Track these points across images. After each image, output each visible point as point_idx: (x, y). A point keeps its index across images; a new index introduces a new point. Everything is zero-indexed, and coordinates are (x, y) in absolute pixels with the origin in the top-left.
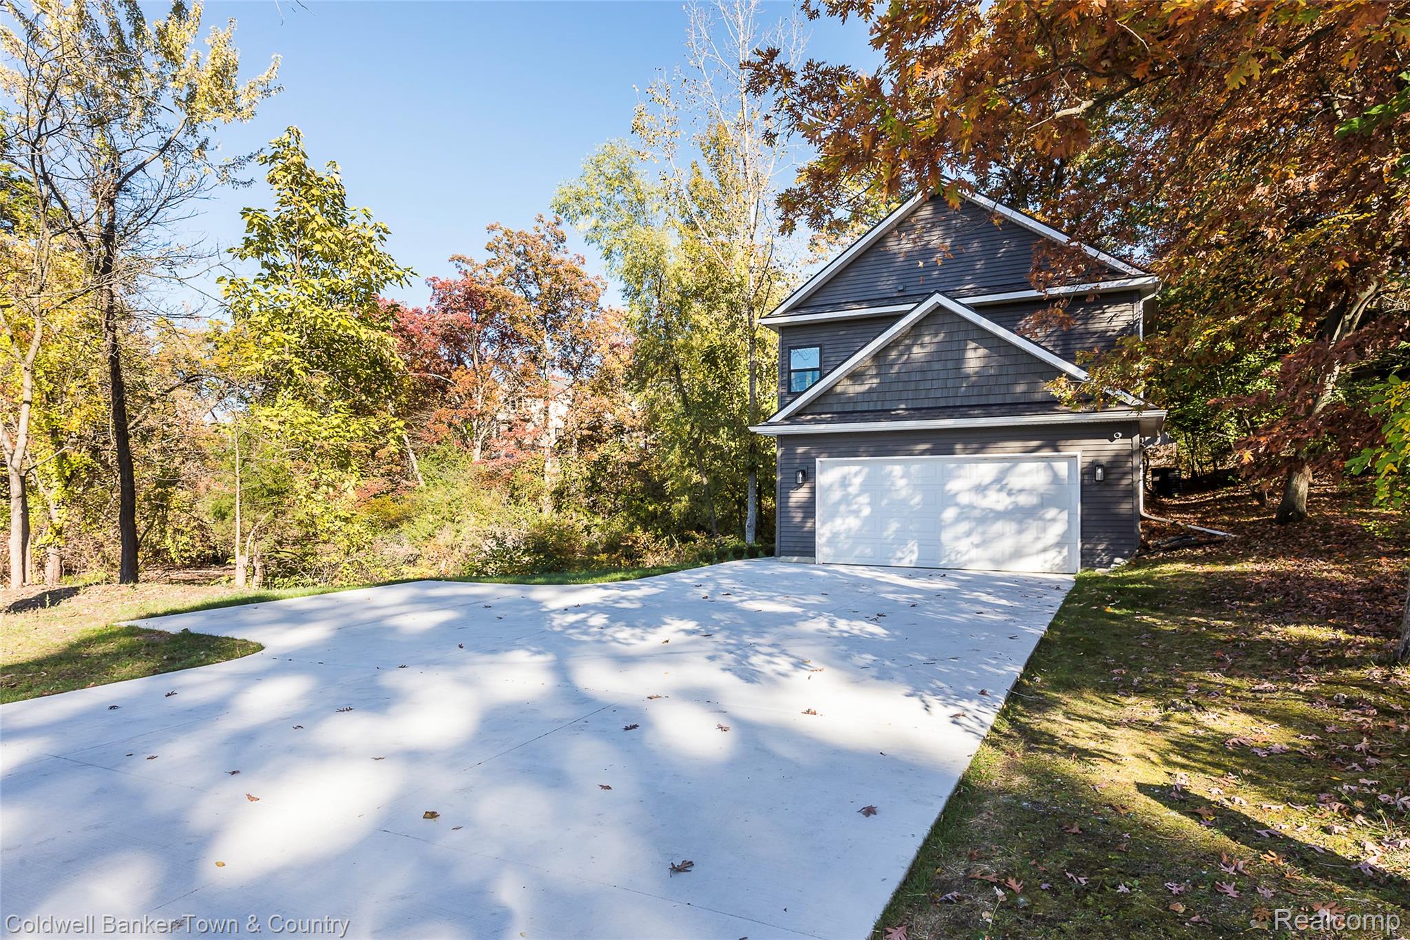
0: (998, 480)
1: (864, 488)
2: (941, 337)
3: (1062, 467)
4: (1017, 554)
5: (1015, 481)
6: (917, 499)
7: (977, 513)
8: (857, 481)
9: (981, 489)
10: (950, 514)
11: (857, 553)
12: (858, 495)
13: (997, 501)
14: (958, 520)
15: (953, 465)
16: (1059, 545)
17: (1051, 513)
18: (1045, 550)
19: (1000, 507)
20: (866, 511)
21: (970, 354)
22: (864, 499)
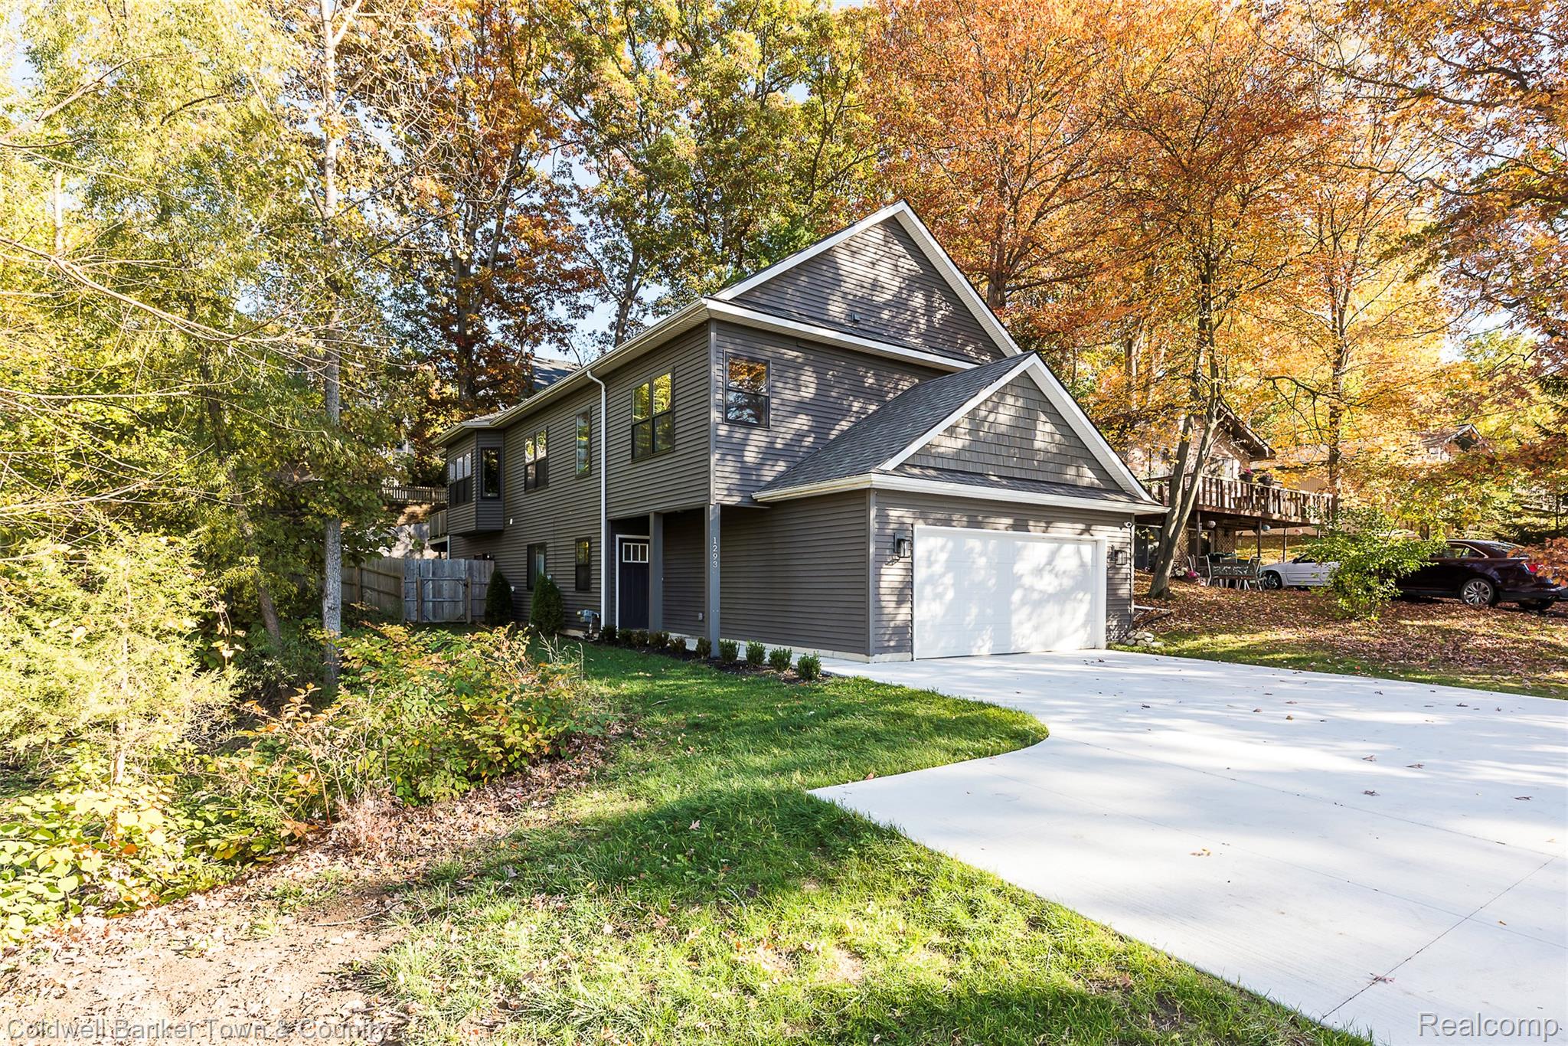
0: (1049, 563)
1: (950, 566)
2: (1020, 403)
3: (1087, 550)
4: (1060, 636)
5: (1061, 564)
6: (993, 581)
7: (1035, 596)
8: (943, 557)
9: (1039, 572)
10: (1017, 596)
11: (942, 644)
12: (943, 575)
13: (1048, 583)
14: (1024, 602)
15: (1020, 543)
16: (1085, 625)
17: (1080, 596)
18: (1076, 631)
19: (1051, 590)
20: (950, 595)
21: (1040, 426)
22: (948, 579)
